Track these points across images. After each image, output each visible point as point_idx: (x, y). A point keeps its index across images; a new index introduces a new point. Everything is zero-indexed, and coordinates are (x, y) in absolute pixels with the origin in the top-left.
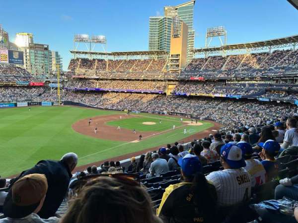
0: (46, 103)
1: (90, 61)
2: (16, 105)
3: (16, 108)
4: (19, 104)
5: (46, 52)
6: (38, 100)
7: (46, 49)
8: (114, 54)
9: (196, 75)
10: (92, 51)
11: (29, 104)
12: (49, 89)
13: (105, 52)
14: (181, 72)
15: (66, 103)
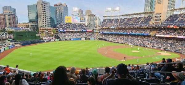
0: (92, 38)
1: (112, 20)
2: (81, 39)
3: (81, 40)
4: (82, 39)
5: (94, 17)
6: (89, 37)
7: (94, 16)
8: (123, 16)
9: (172, 25)
10: (113, 15)
11: (86, 39)
12: (94, 33)
13: (119, 15)
14: (162, 23)
15: (100, 39)
